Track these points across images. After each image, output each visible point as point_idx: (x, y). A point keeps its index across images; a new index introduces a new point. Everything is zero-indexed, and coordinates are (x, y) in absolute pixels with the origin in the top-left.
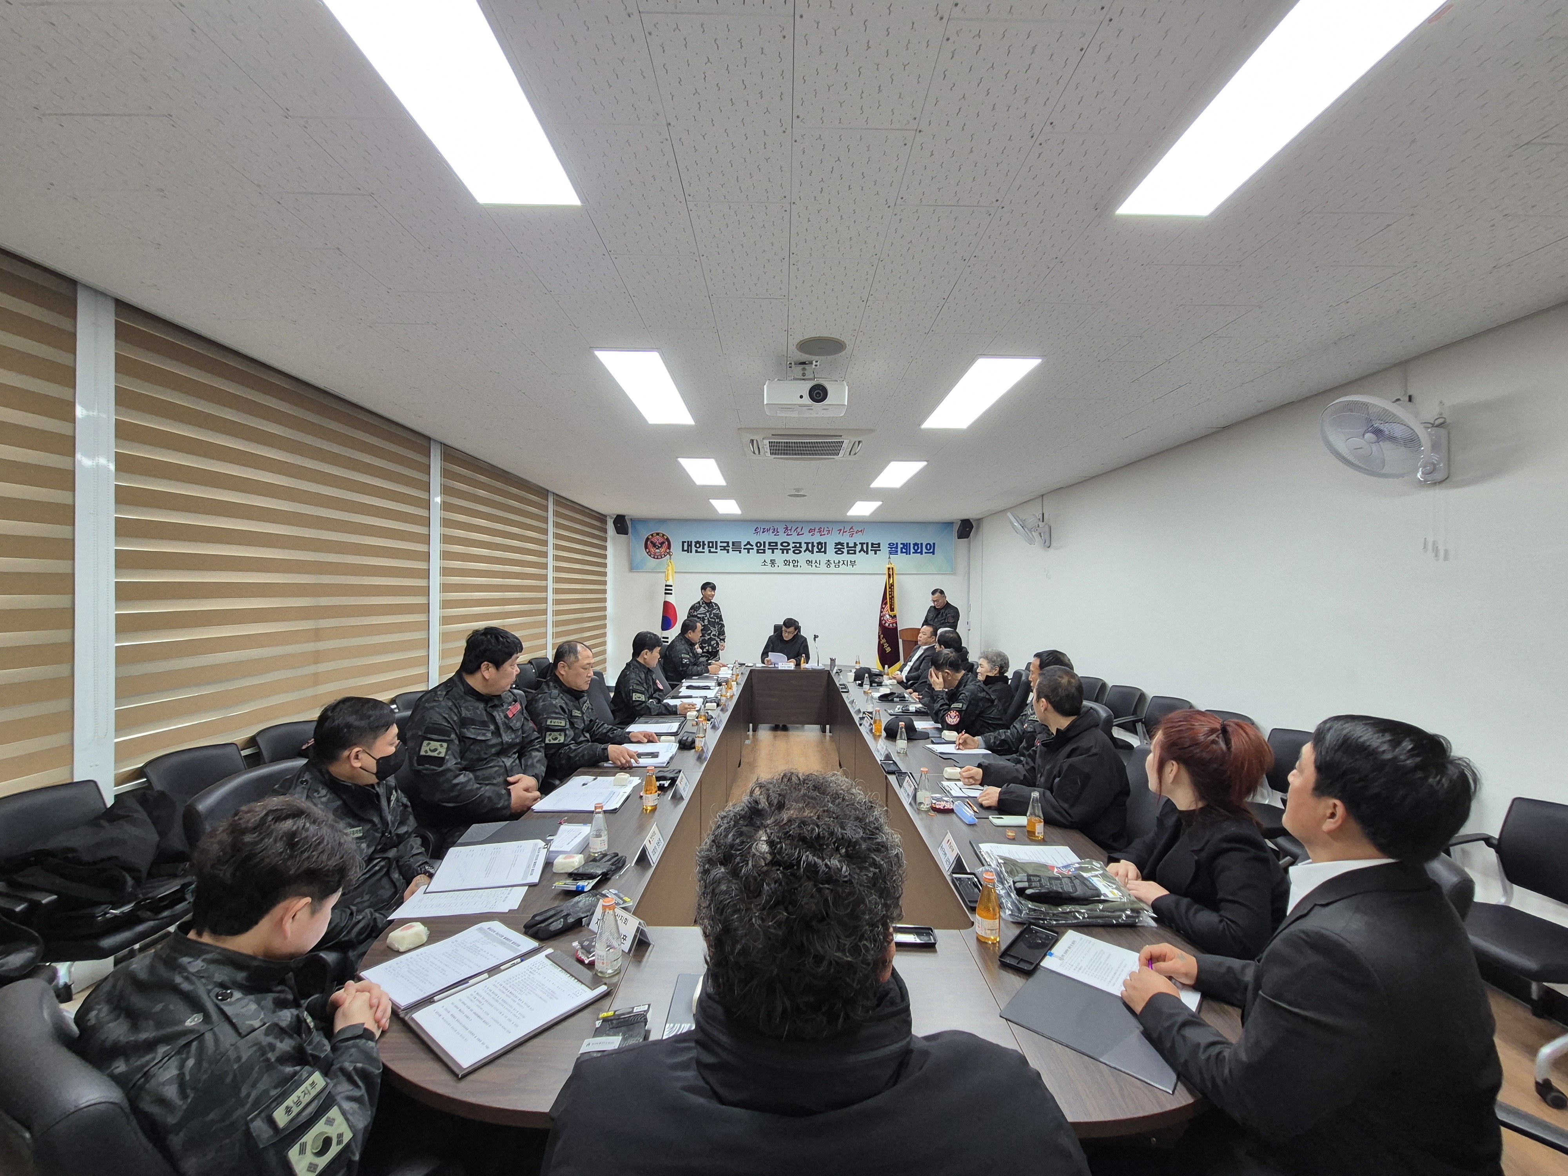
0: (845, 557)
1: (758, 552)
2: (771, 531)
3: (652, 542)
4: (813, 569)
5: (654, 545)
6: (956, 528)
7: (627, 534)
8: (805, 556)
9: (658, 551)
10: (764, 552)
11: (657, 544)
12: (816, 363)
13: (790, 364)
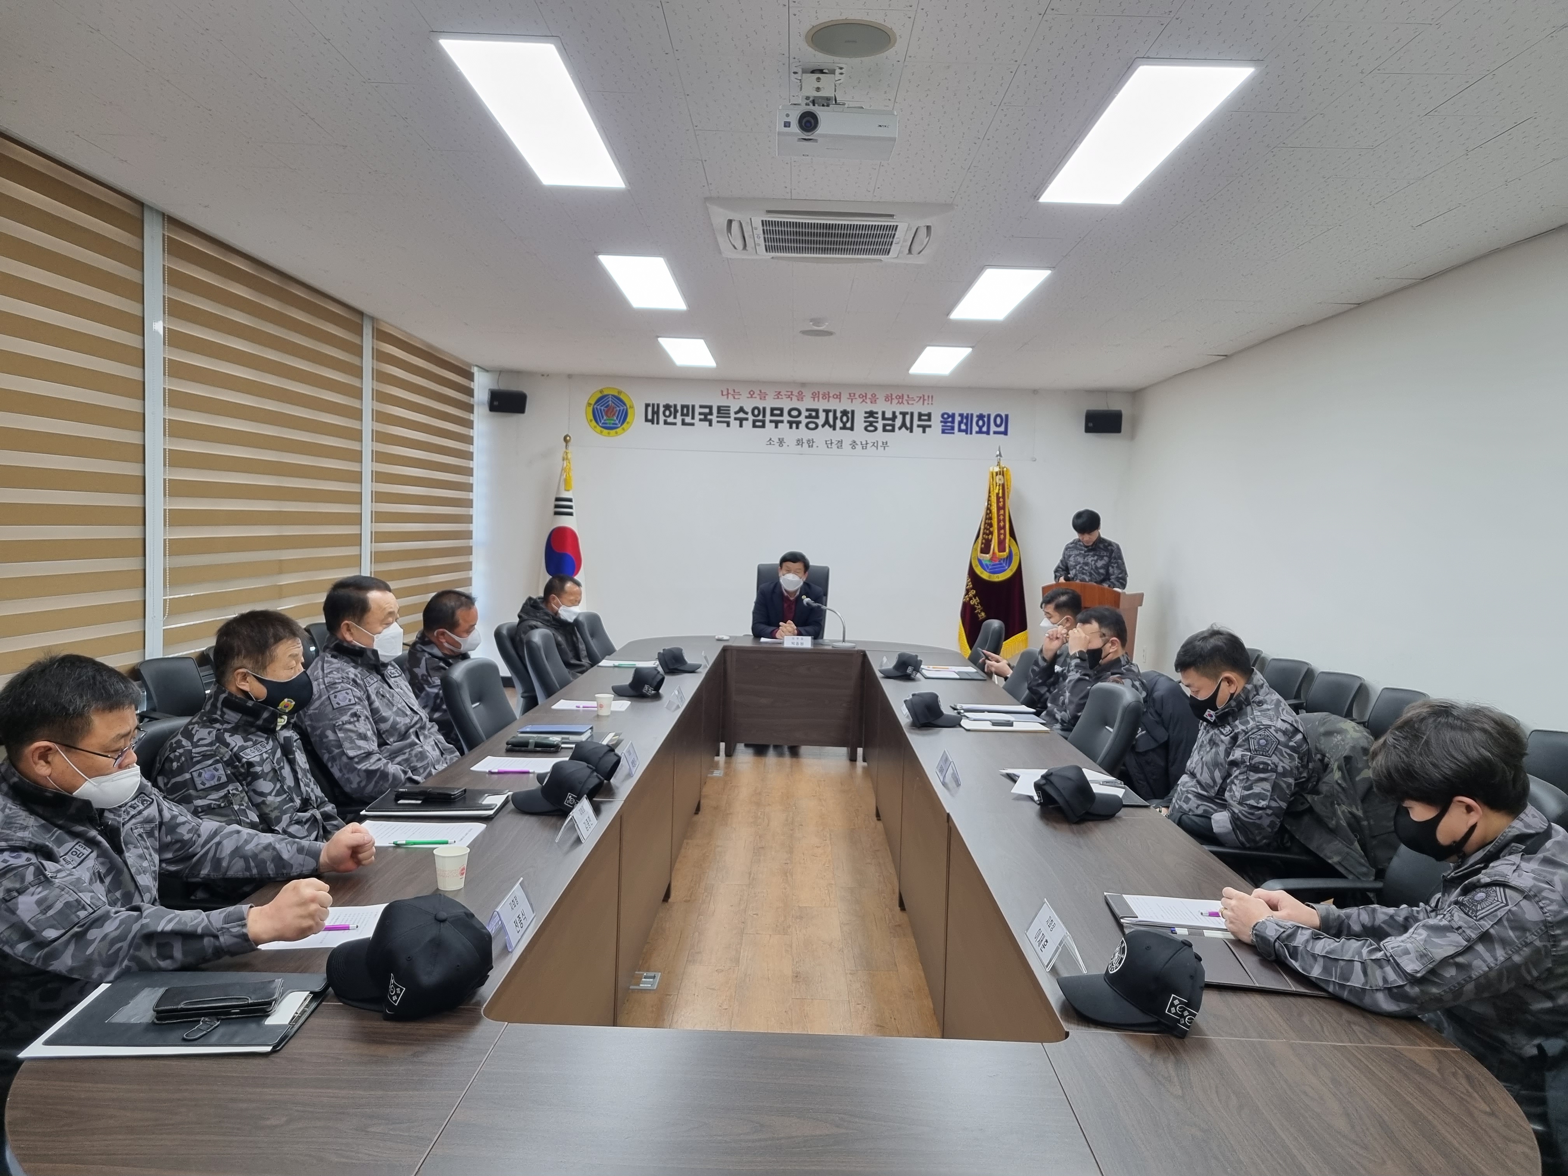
12: (841, 71)
13: (795, 73)
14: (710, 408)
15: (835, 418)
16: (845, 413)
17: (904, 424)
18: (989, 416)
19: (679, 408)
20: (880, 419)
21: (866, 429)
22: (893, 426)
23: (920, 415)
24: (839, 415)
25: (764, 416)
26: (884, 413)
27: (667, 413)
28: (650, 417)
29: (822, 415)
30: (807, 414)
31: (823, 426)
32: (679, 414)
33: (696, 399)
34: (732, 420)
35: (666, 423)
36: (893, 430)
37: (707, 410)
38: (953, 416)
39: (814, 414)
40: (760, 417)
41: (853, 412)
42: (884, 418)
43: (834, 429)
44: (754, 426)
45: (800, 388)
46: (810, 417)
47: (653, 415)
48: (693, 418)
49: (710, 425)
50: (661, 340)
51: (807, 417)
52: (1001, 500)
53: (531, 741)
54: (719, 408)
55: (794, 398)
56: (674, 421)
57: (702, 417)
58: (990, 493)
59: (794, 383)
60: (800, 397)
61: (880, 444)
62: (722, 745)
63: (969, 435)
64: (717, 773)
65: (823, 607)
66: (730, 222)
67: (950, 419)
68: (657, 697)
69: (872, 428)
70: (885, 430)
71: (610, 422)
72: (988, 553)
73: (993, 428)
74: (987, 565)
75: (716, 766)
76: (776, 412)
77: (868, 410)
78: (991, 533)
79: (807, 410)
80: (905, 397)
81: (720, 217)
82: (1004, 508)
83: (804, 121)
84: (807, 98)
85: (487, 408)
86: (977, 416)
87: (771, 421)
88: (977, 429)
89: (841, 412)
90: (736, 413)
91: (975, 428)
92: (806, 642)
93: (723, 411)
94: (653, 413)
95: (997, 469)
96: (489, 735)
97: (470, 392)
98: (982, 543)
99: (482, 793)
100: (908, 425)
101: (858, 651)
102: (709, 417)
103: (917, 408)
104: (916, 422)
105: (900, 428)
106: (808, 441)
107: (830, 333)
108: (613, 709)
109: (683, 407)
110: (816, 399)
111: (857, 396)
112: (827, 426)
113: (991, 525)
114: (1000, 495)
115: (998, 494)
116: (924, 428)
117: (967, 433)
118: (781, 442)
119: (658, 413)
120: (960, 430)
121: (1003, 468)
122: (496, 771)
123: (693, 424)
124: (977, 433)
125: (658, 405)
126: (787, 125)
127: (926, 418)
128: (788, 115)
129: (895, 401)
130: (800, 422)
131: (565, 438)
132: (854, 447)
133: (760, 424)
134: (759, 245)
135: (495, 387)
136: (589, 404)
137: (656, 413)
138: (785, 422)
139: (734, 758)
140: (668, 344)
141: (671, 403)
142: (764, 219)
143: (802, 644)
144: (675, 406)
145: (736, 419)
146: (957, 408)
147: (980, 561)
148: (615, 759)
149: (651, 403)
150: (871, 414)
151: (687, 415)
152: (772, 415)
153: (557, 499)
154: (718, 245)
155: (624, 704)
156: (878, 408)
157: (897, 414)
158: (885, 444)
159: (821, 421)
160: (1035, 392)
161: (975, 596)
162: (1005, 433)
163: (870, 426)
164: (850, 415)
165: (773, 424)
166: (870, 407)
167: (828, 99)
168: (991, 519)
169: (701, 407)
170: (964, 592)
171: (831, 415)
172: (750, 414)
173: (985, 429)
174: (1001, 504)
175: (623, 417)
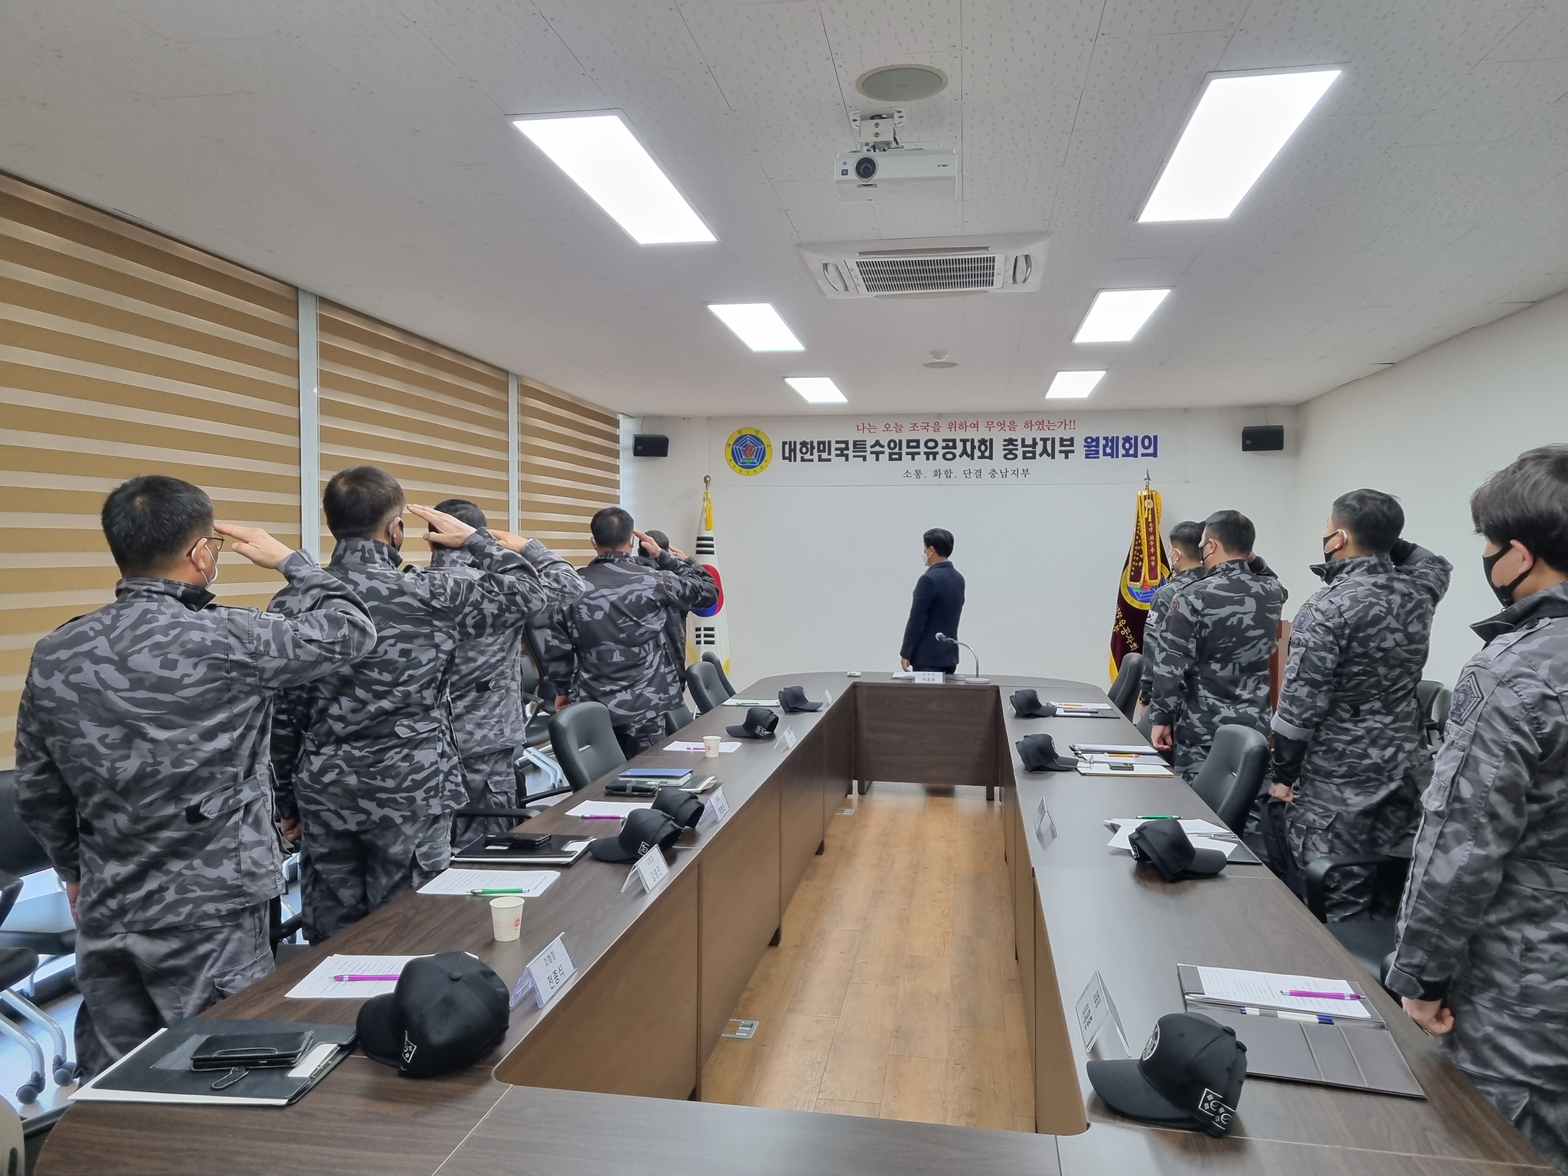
12: (900, 115)
13: (855, 120)
14: (846, 443)
15: (973, 447)
16: (983, 442)
17: (1045, 451)
18: (1136, 438)
19: (815, 444)
20: (1020, 446)
21: (1005, 457)
22: (1034, 453)
23: (1062, 440)
24: (977, 444)
25: (900, 449)
26: (1023, 440)
27: (804, 450)
28: (787, 455)
29: (960, 445)
30: (944, 444)
31: (961, 456)
32: (815, 451)
33: (832, 435)
34: (868, 454)
35: (803, 460)
36: (1034, 457)
37: (843, 446)
38: (1097, 440)
39: (951, 444)
40: (897, 450)
41: (991, 440)
42: (1024, 445)
43: (973, 459)
44: (891, 459)
45: (935, 419)
46: (947, 447)
47: (790, 452)
48: (829, 454)
49: (847, 460)
50: (788, 381)
51: (943, 448)
52: (1151, 525)
53: (628, 785)
54: (855, 443)
55: (931, 429)
56: (811, 457)
57: (839, 452)
58: (1138, 518)
59: (929, 414)
60: (937, 428)
61: (1021, 471)
62: (855, 783)
63: (1115, 459)
64: (847, 812)
65: (955, 642)
66: (825, 266)
67: (1094, 443)
68: (771, 737)
69: (1012, 456)
70: (1025, 457)
71: (748, 462)
72: (1138, 580)
73: (1141, 450)
74: (1137, 593)
75: (848, 805)
76: (912, 444)
77: (1007, 438)
78: (1141, 560)
79: (944, 440)
80: (1046, 423)
81: (814, 261)
82: (1154, 533)
83: (862, 167)
84: (867, 144)
85: (631, 453)
86: (1123, 439)
87: (907, 454)
88: (1124, 452)
89: (979, 441)
90: (872, 447)
91: (1122, 451)
92: (937, 678)
93: (859, 446)
94: (790, 450)
95: (1145, 493)
96: (594, 779)
97: (615, 439)
98: (1132, 571)
99: (566, 840)
100: (1050, 451)
101: (991, 686)
102: (845, 452)
103: (1058, 434)
104: (1058, 448)
105: (1041, 455)
106: (946, 471)
107: (955, 365)
108: (721, 750)
109: (819, 443)
110: (953, 429)
111: (995, 424)
112: (965, 456)
113: (1141, 552)
114: (1150, 520)
115: (1147, 519)
116: (1067, 454)
117: (1113, 457)
118: (918, 473)
119: (795, 450)
120: (1105, 454)
121: (1152, 492)
122: (588, 816)
123: (829, 460)
124: (1123, 456)
125: (795, 443)
126: (845, 172)
127: (1068, 443)
128: (845, 163)
129: (1035, 427)
130: (937, 453)
131: (705, 479)
132: (993, 476)
133: (897, 456)
134: (859, 285)
135: (639, 433)
136: (728, 445)
137: (793, 450)
138: (922, 453)
139: (867, 796)
140: (794, 383)
141: (808, 440)
142: (858, 261)
143: (933, 680)
144: (812, 442)
145: (872, 453)
146: (1101, 431)
147: (1130, 589)
148: (695, 806)
149: (788, 441)
150: (1010, 441)
151: (824, 451)
152: (908, 447)
153: (699, 539)
154: (820, 288)
155: (735, 746)
156: (1017, 435)
157: (1038, 440)
158: (1026, 472)
159: (958, 451)
160: (1186, 410)
161: (1125, 626)
162: (1155, 455)
163: (1010, 454)
164: (988, 444)
165: (910, 456)
166: (1009, 435)
167: (888, 144)
168: (1140, 545)
169: (837, 442)
170: (1114, 622)
171: (969, 444)
172: (886, 447)
173: (1132, 452)
174: (1151, 530)
175: (761, 456)
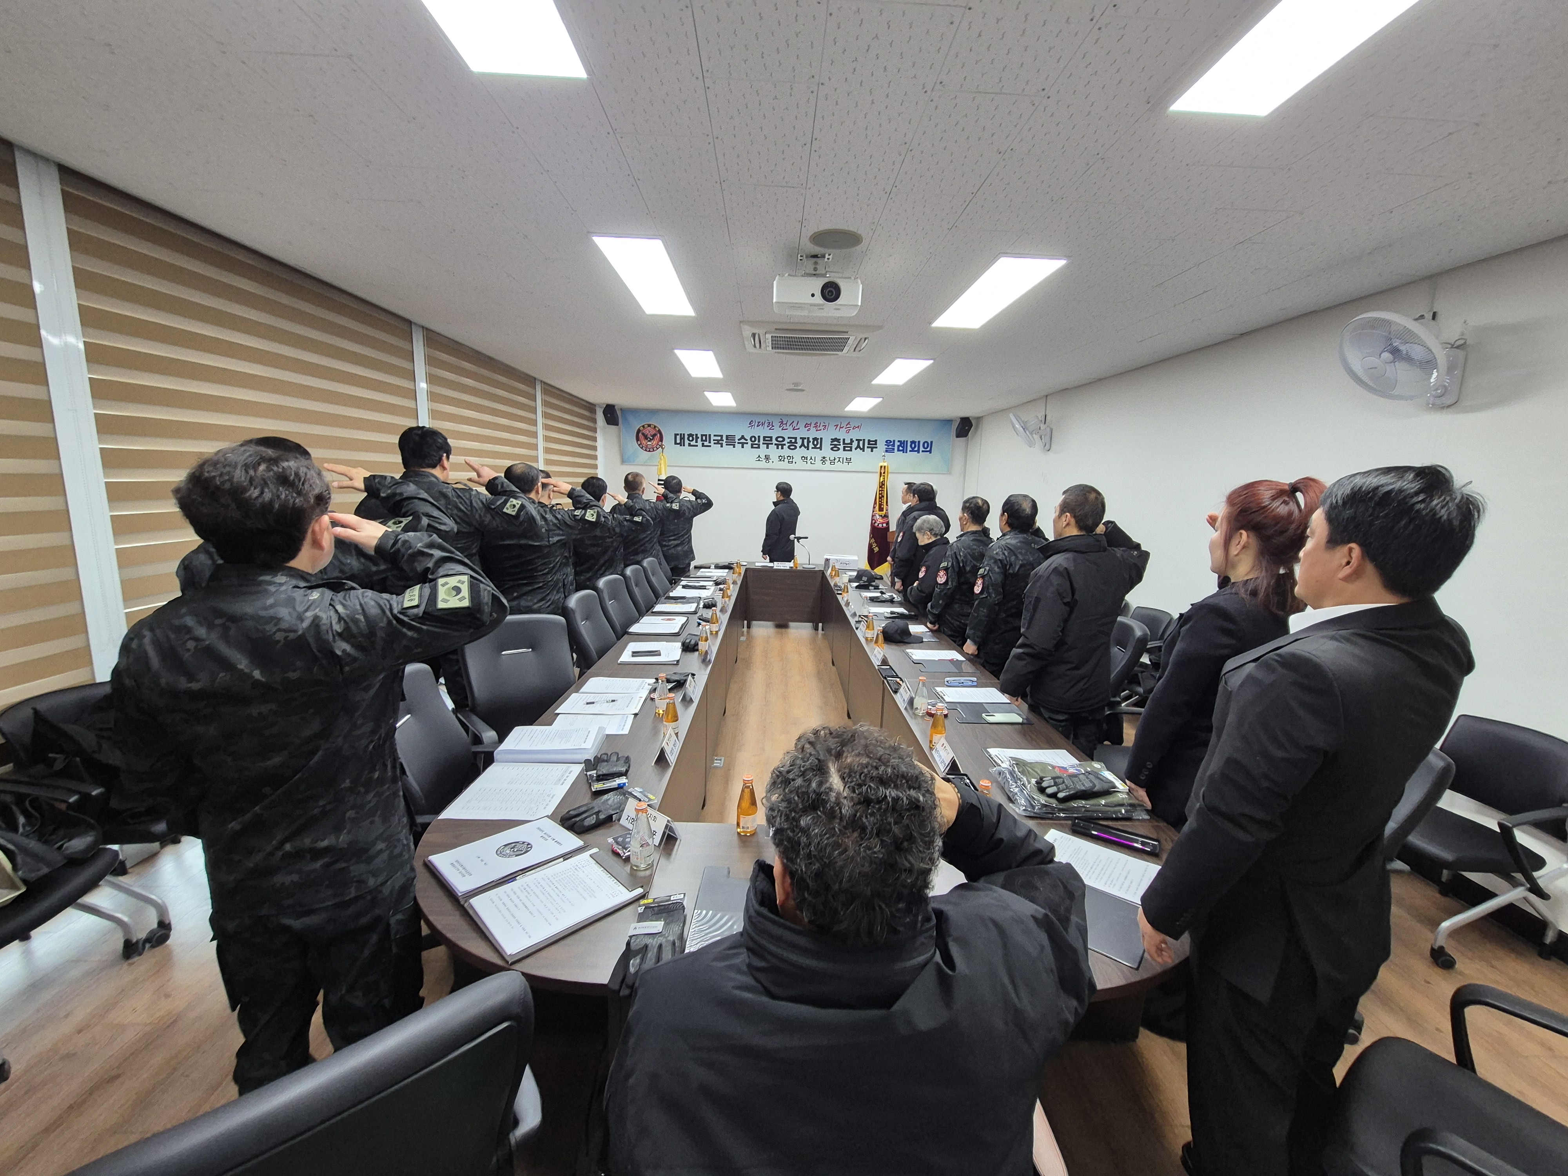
0: (841, 454)
1: (752, 447)
2: (766, 425)
3: (643, 434)
4: (809, 466)
5: (646, 437)
6: (955, 425)
7: (617, 424)
8: (799, 452)
9: (649, 443)
10: (759, 447)
11: (649, 436)
12: (828, 257)
13: (801, 257)
